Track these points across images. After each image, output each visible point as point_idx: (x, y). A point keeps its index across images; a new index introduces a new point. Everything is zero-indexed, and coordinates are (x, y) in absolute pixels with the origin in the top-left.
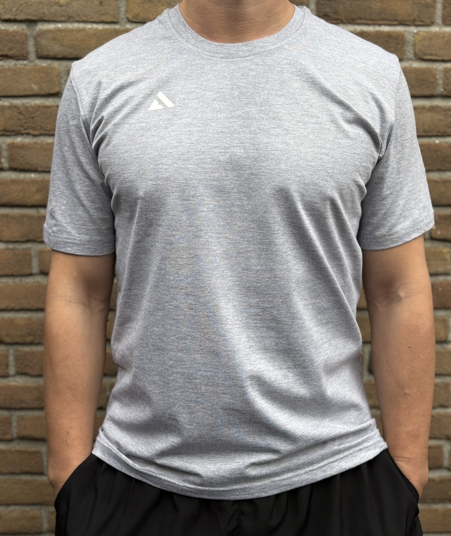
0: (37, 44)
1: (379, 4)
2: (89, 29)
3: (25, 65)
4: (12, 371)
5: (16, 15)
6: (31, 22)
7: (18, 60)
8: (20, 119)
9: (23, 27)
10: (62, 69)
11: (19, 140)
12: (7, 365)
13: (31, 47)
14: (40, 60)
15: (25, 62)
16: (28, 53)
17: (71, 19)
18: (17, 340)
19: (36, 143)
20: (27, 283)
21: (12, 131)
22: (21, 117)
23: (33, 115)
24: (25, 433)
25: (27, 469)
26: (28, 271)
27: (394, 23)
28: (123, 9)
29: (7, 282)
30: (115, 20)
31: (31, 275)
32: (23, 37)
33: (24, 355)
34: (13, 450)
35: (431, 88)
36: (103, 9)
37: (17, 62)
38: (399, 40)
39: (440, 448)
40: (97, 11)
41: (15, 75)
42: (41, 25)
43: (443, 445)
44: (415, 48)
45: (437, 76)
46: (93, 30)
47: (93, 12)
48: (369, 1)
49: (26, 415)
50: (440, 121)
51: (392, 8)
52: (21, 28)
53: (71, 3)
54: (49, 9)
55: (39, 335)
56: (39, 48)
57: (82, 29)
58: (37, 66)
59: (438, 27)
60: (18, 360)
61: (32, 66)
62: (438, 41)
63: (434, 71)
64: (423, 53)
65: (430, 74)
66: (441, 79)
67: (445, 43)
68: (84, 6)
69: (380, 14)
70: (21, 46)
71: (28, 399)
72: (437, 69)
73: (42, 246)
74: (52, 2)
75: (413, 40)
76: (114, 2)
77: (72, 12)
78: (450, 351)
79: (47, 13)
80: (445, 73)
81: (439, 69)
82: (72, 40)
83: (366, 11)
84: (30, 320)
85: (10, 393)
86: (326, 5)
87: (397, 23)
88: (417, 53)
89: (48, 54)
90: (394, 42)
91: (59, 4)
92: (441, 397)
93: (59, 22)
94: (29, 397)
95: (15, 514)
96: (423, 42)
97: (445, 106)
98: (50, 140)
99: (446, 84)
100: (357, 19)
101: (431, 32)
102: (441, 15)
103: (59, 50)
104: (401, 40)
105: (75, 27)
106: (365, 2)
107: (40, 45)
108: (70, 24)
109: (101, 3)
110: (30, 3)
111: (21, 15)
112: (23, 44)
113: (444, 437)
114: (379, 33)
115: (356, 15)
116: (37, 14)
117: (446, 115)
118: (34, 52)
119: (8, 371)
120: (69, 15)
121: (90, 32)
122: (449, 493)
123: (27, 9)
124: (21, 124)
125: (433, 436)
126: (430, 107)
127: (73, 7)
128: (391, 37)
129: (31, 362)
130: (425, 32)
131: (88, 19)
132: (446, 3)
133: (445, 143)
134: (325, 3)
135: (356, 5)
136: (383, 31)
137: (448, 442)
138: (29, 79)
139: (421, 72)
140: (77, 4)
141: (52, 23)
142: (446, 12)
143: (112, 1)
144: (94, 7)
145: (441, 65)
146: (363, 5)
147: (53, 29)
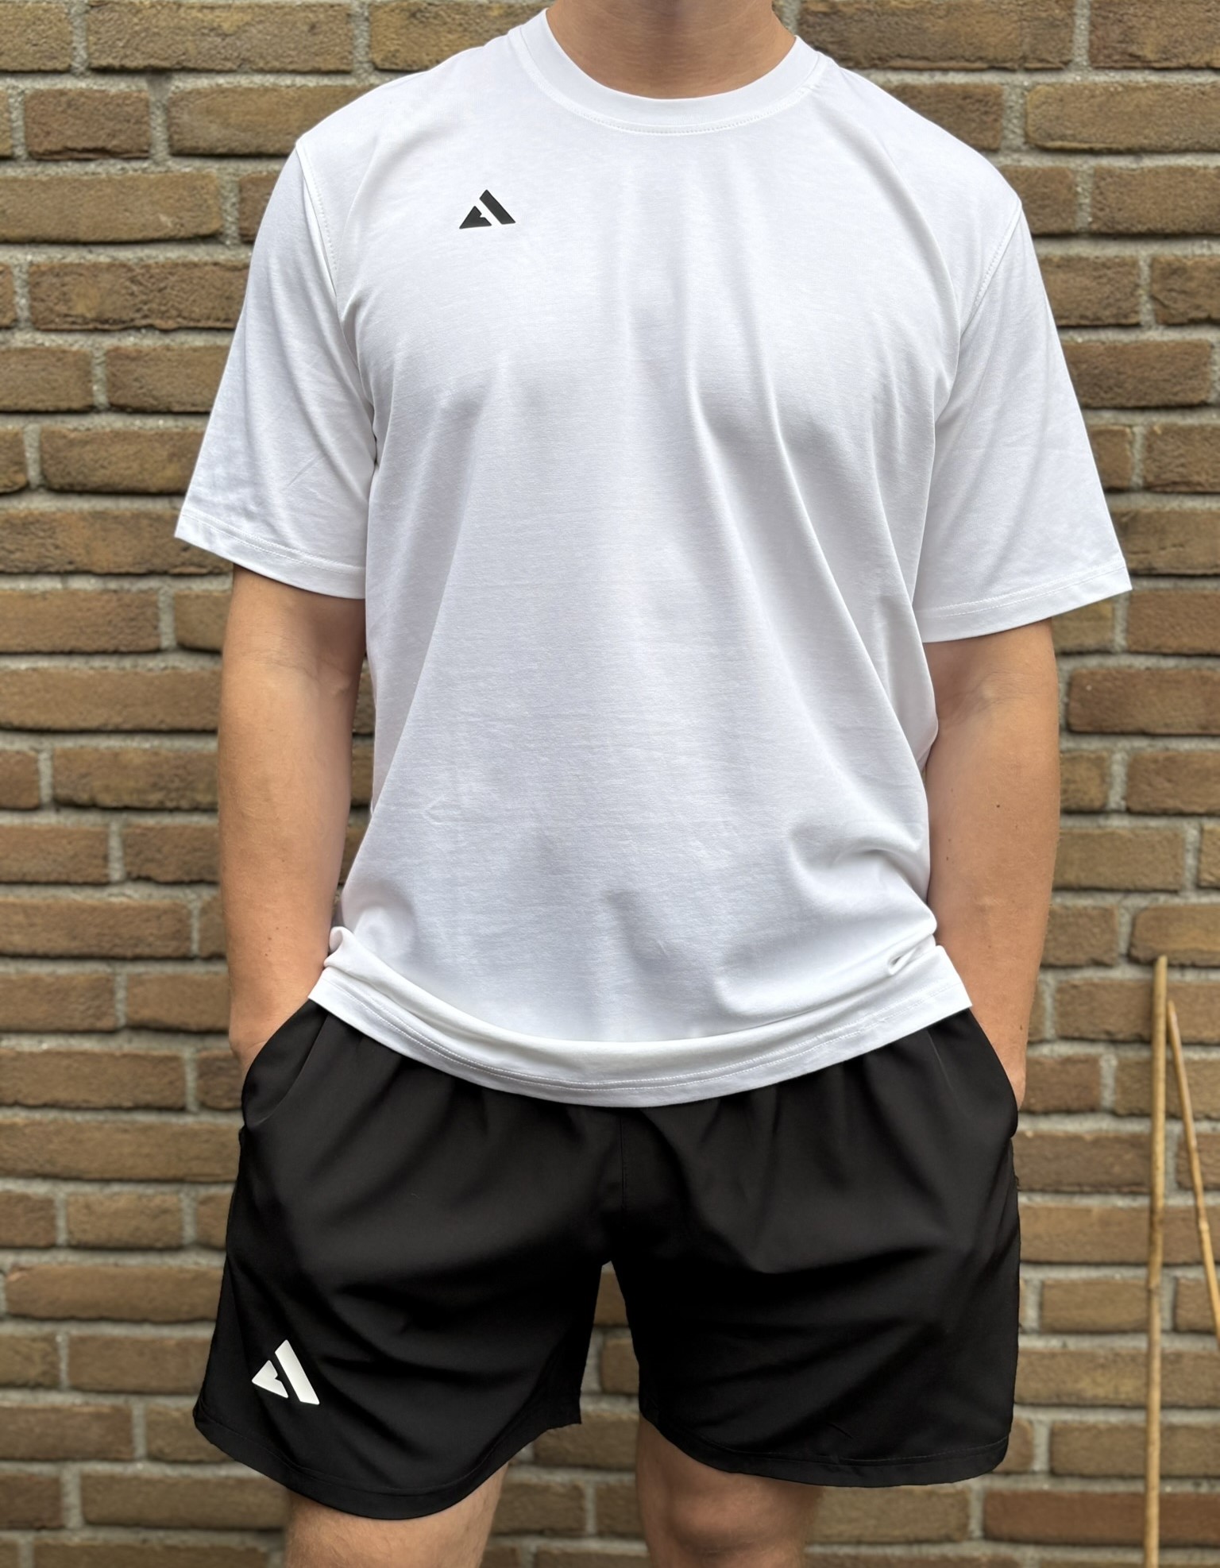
0: (170, 124)
1: (941, 21)
2: (288, 87)
3: (144, 170)
4: (116, 872)
5: (126, 56)
6: (158, 73)
7: (128, 159)
8: (132, 294)
9: (142, 83)
10: (227, 178)
11: (129, 341)
12: (106, 858)
13: (159, 134)
14: (178, 160)
15: (145, 165)
16: (150, 145)
17: (247, 67)
18: (127, 800)
19: (168, 348)
20: (150, 670)
21: (115, 322)
22: (135, 288)
23: (162, 285)
24: (146, 1014)
25: (148, 1098)
26: (151, 644)
27: (978, 65)
28: (362, 41)
29: (105, 668)
30: (344, 67)
31: (157, 651)
32: (141, 106)
33: (143, 835)
34: (118, 1053)
35: (1064, 215)
36: (318, 42)
37: (126, 165)
38: (990, 104)
39: (1092, 1062)
40: (305, 47)
41: (122, 193)
42: (180, 80)
43: (1100, 1055)
44: (1026, 123)
45: (1077, 186)
46: (294, 88)
47: (295, 49)
48: (918, 16)
49: (147, 973)
50: (1085, 292)
51: (973, 30)
52: (137, 86)
53: (247, 28)
54: (198, 42)
55: (177, 790)
56: (176, 133)
57: (271, 87)
58: (172, 172)
59: (1080, 73)
60: (130, 846)
61: (160, 172)
62: (1078, 105)
63: (1071, 176)
64: (1043, 134)
65: (1061, 183)
66: (1087, 194)
67: (1096, 109)
68: (275, 36)
69: (944, 45)
70: (136, 127)
71: (151, 934)
72: (1077, 172)
73: (181, 586)
74: (204, 28)
75: (1022, 105)
76: (343, 26)
77: (248, 50)
78: (1112, 834)
79: (192, 51)
80: (1097, 179)
81: (1083, 172)
82: (248, 113)
83: (912, 38)
84: (156, 754)
85: (111, 922)
86: (820, 25)
87: (985, 65)
88: (1031, 134)
89: (194, 144)
90: (978, 110)
91: (220, 32)
92: (1093, 942)
93: (220, 72)
94: (155, 931)
95: (122, 1203)
96: (1044, 107)
97: (1097, 258)
98: (198, 341)
99: (1099, 206)
100: (891, 58)
101: (1062, 84)
102: (1086, 44)
103: (219, 136)
104: (994, 104)
105: (256, 84)
106: (909, 18)
107: (178, 125)
108: (244, 77)
109: (313, 27)
110: (156, 30)
111: (136, 58)
112: (141, 123)
113: (1103, 1036)
114: (941, 90)
115: (887, 48)
116: (170, 56)
117: (1100, 277)
118: (164, 140)
119: (107, 871)
120: (242, 57)
121: (287, 94)
122: (1117, 1169)
123: (148, 42)
124: (135, 305)
125: (1076, 1034)
126: (1062, 258)
127: (250, 38)
128: (970, 97)
129: (159, 851)
130: (1048, 85)
131: (283, 65)
132: (1097, 15)
133: (1098, 344)
134: (818, 20)
135: (889, 24)
136: (953, 84)
137: (1112, 1049)
138: (153, 203)
139: (1039, 178)
140: (260, 32)
141: (203, 75)
142: (1097, 36)
143: (337, 22)
144: (297, 38)
145: (1086, 162)
146: (906, 24)
147: (205, 89)
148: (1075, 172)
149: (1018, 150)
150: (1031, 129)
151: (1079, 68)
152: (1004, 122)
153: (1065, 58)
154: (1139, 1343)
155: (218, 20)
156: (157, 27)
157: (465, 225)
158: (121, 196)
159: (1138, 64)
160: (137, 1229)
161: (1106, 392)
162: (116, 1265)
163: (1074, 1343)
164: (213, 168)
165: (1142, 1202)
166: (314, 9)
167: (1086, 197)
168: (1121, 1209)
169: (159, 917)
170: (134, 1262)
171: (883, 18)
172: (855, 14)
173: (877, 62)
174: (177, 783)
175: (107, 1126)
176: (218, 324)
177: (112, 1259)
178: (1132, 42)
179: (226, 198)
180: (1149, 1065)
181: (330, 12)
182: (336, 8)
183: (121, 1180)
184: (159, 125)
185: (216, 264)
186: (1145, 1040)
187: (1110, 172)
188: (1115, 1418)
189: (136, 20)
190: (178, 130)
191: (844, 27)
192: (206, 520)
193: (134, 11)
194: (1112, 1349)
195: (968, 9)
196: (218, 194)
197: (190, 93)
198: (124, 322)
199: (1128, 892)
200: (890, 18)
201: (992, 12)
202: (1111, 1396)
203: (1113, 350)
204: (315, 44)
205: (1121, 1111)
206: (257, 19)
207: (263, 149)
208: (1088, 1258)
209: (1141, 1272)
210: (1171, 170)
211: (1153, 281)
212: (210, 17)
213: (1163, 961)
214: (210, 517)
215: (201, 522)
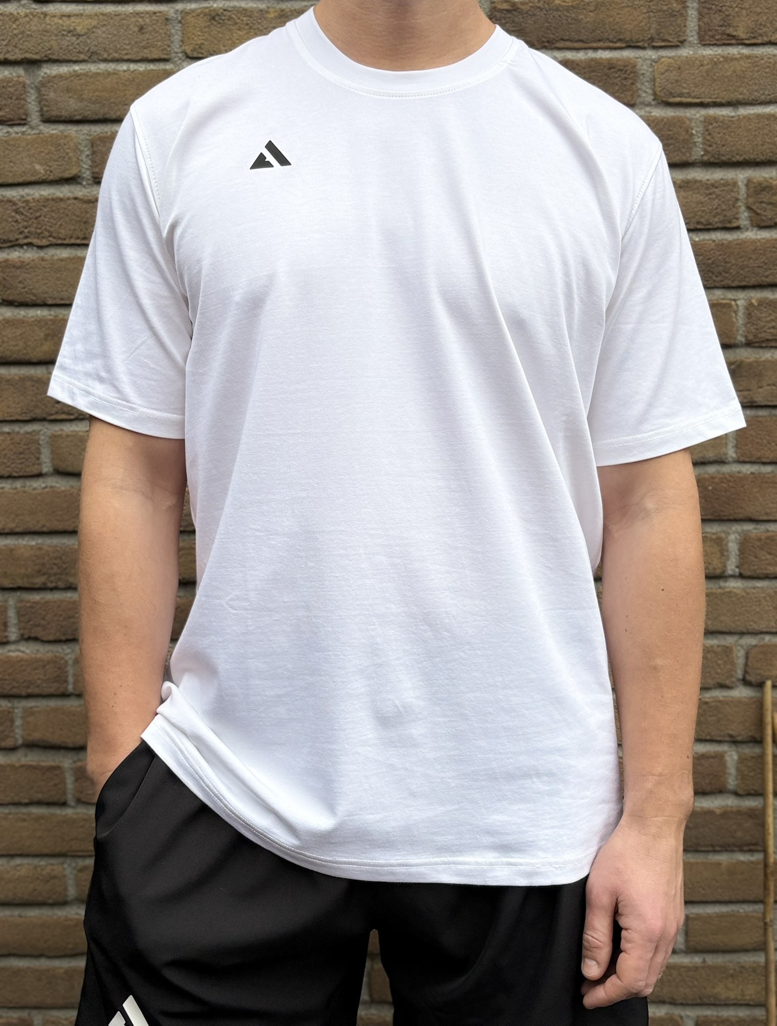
0: (41, 100)
1: (591, 14)
2: (125, 71)
3: (23, 133)
4: (13, 633)
5: (8, 52)
6: (31, 63)
7: (12, 125)
8: (16, 221)
9: (20, 71)
10: (82, 137)
11: (15, 255)
12: (5, 625)
13: (33, 107)
14: (47, 125)
15: (24, 129)
16: (27, 115)
17: (95, 57)
18: (20, 583)
19: (43, 259)
20: (34, 489)
21: (5, 242)
22: (18, 217)
23: (38, 214)
24: (36, 736)
25: (39, 796)
26: (34, 470)
27: (618, 45)
28: (177, 38)
30: (164, 57)
31: (40, 475)
32: (20, 87)
33: (32, 607)
34: (17, 765)
35: (683, 150)
36: (145, 39)
37: (10, 130)
38: (628, 72)
39: (720, 757)
40: (136, 43)
41: (7, 149)
42: (47, 68)
43: (726, 752)
44: (654, 85)
45: (692, 129)
46: (129, 72)
47: (128, 44)
48: (575, 10)
49: (36, 707)
50: (700, 205)
51: (614, 20)
52: (16, 73)
53: (94, 30)
54: (59, 41)
55: (55, 575)
56: (45, 106)
57: (112, 71)
58: (43, 134)
59: (692, 49)
60: (23, 615)
61: (35, 134)
62: (692, 72)
63: (688, 122)
64: (667, 93)
65: (681, 127)
66: (699, 135)
67: (705, 74)
68: (115, 35)
69: (594, 31)
70: (17, 102)
71: (39, 679)
72: (692, 119)
73: (56, 428)
74: (64, 30)
75: (651, 72)
76: (163, 27)
77: (96, 46)
78: (730, 592)
79: (56, 48)
80: (706, 124)
81: (697, 119)
82: (97, 90)
83: (571, 26)
84: (40, 549)
85: (10, 671)
86: (505, 19)
87: (624, 45)
88: (658, 93)
89: (59, 114)
90: (619, 76)
91: (75, 33)
92: (719, 671)
93: (75, 62)
94: (41, 677)
95: (23, 872)
96: (666, 74)
97: (708, 180)
98: (65, 253)
99: (708, 143)
100: (557, 41)
101: (679, 57)
102: (697, 28)
103: (76, 108)
104: (631, 72)
105: (101, 69)
106: (568, 12)
107: (47, 100)
108: (93, 65)
109: (141, 28)
110: (29, 33)
111: (16, 53)
112: (20, 99)
113: (727, 739)
114: (593, 63)
115: (554, 34)
116: (40, 51)
117: (710, 194)
118: (37, 111)
119: (7, 634)
120: (91, 50)
121: (124, 76)
122: (739, 834)
123: (24, 42)
124: (19, 229)
125: (708, 738)
126: (683, 181)
127: (97, 37)
128: (614, 68)
129: (43, 619)
130: (670, 58)
131: (121, 56)
132: (703, 7)
133: (711, 242)
134: (503, 15)
135: (554, 17)
136: (601, 58)
137: (734, 747)
138: (30, 156)
139: (665, 124)
140: (104, 32)
141: (64, 64)
142: (704, 22)
143: (159, 24)
144: (130, 36)
145: (698, 112)
146: (566, 16)
147: (66, 74)
148: (690, 120)
149: (649, 105)
150: (658, 89)
151: (691, 45)
152: (639, 85)
153: (681, 39)
154: (760, 958)
155: (73, 24)
156: (30, 31)
157: (253, 167)
158: (7, 152)
159: (733, 42)
160: (34, 890)
161: (717, 276)
162: (20, 916)
163: (711, 959)
164: (72, 130)
165: (759, 857)
166: (142, 15)
167: (699, 137)
168: (743, 862)
169: (44, 666)
170: (33, 913)
171: (549, 13)
172: (530, 10)
173: (546, 44)
174: (55, 569)
175: (10, 817)
176: (78, 242)
177: (17, 912)
178: (729, 25)
179: (82, 152)
180: (762, 757)
181: (154, 18)
182: (158, 14)
183: (21, 855)
184: (33, 100)
185: (76, 198)
186: (758, 741)
187: (715, 119)
188: (743, 1013)
189: (14, 26)
190: (47, 104)
191: (521, 20)
192: (70, 383)
193: (13, 20)
194: (739, 963)
195: (611, 5)
196: (76, 149)
197: (54, 77)
198: (11, 241)
199: (742, 634)
200: (555, 13)
201: (628, 6)
202: (739, 997)
203: (721, 246)
204: (144, 40)
205: (741, 792)
206: (102, 24)
207: (108, 116)
208: (720, 898)
209: (759, 907)
210: (759, 116)
211: (748, 196)
212: (68, 22)
213: (769, 683)
214: (72, 380)
215: (66, 385)
